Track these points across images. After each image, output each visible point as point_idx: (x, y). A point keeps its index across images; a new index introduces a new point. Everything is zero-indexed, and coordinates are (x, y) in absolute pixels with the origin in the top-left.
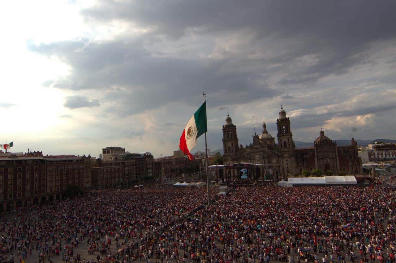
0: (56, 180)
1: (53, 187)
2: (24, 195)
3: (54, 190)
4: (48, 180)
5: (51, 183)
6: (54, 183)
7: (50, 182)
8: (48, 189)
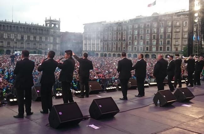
0: (182, 38)
1: (178, 45)
2: (151, 50)
3: (179, 49)
4: (174, 37)
5: (177, 40)
6: (180, 41)
7: (175, 39)
8: (173, 47)
